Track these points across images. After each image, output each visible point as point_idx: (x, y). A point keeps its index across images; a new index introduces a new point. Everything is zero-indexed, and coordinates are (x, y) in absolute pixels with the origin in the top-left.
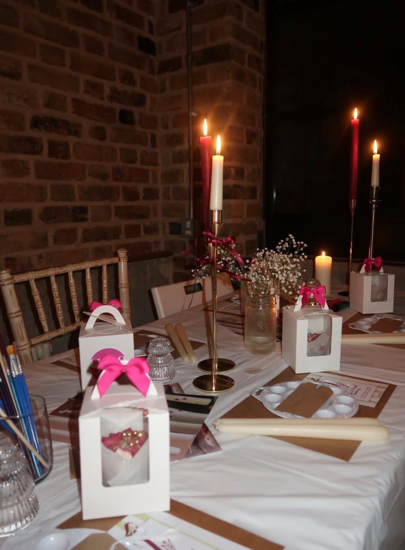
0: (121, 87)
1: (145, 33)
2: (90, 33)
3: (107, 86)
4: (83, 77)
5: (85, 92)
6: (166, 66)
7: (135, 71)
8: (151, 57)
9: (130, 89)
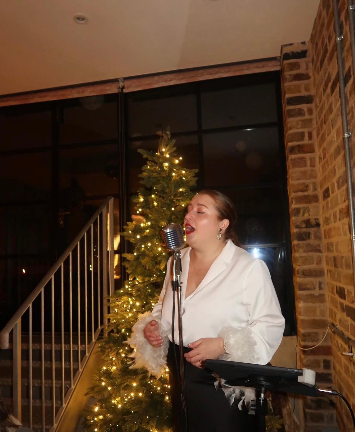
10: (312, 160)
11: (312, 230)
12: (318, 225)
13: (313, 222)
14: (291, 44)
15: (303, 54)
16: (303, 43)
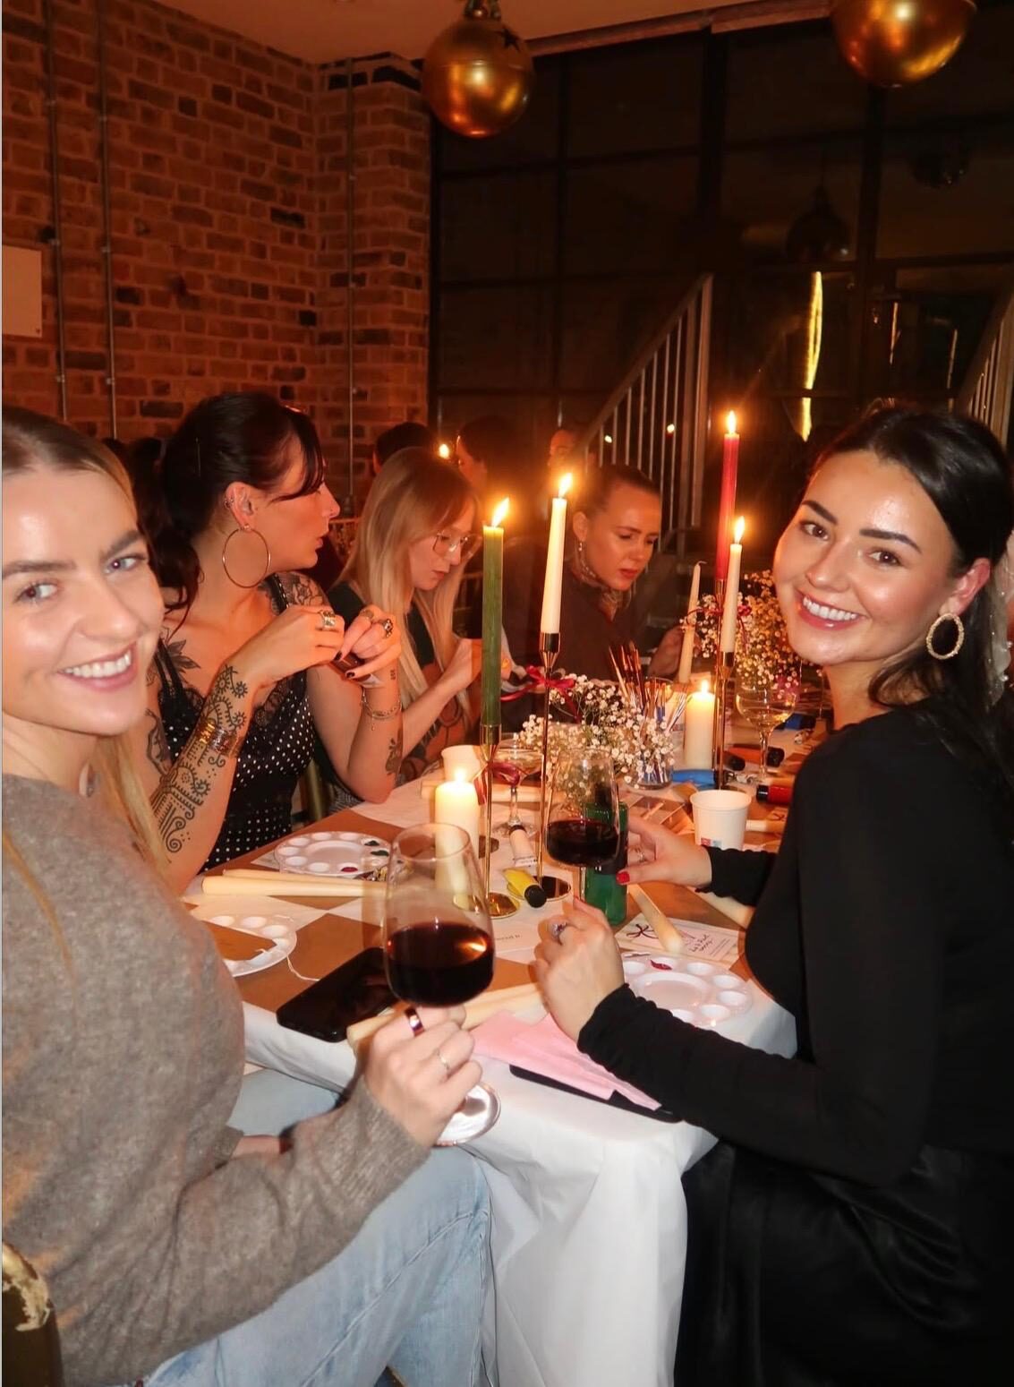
0: (281, 364)
1: (306, 306)
2: (257, 321)
3: (270, 366)
4: (250, 363)
5: (253, 375)
6: (326, 339)
7: (296, 347)
8: (311, 328)
9: (291, 365)
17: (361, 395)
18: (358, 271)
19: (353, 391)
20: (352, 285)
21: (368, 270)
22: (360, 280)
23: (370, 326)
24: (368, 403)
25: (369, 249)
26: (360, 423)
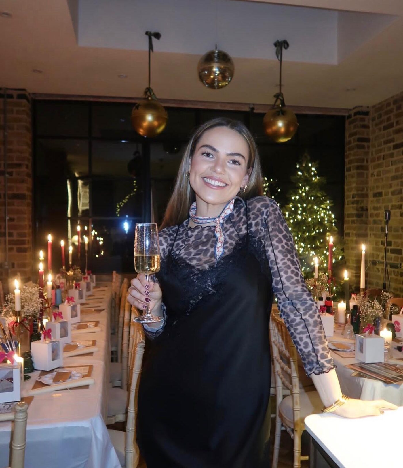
10: (367, 175)
11: (364, 213)
12: (367, 210)
13: (365, 208)
14: (362, 106)
15: (367, 113)
16: (368, 107)
17: (12, 220)
18: (10, 170)
19: (7, 218)
20: (7, 176)
21: (14, 170)
22: (11, 174)
23: (15, 192)
24: (15, 223)
25: (15, 162)
26: (11, 231)
